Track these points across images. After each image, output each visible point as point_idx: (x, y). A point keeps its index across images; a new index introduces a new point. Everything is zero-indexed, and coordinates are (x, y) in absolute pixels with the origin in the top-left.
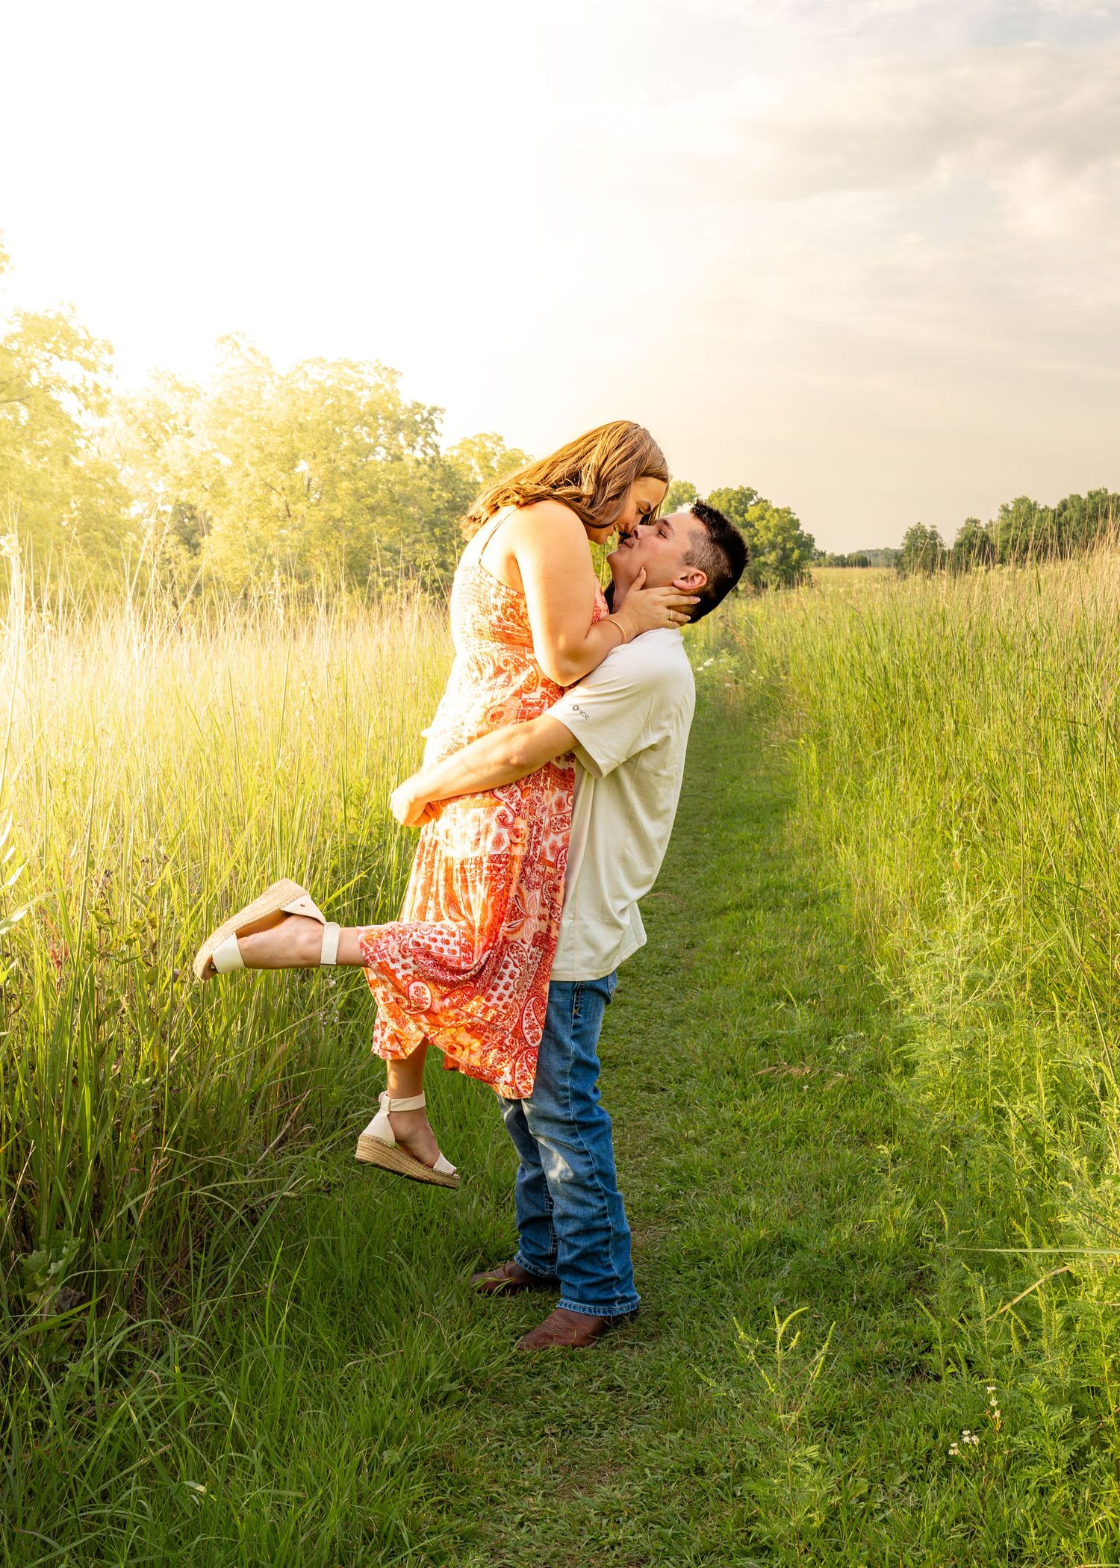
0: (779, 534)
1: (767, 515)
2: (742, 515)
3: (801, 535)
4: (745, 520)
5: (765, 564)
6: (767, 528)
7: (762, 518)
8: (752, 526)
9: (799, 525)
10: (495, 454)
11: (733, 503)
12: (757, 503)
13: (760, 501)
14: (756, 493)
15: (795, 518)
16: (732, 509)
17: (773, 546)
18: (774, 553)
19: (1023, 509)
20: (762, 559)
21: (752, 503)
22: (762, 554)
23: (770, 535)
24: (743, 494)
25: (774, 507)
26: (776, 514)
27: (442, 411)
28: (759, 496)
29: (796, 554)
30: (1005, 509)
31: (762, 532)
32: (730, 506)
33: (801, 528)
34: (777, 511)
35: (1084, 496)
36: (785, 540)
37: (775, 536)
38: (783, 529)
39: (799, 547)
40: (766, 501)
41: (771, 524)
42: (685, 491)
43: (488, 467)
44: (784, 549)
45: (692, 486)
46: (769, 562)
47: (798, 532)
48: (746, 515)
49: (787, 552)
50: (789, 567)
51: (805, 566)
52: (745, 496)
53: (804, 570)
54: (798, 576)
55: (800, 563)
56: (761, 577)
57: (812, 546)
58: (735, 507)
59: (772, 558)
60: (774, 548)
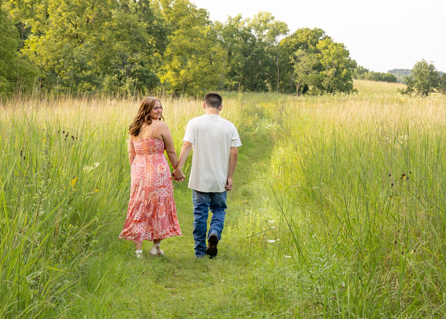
0: (336, 59)
1: (330, 47)
2: (315, 45)
3: (350, 60)
4: (316, 48)
5: (326, 76)
6: (329, 54)
7: (326, 48)
8: (320, 52)
9: (348, 54)
11: (310, 37)
12: (325, 38)
14: (324, 32)
15: (347, 49)
16: (309, 41)
18: (332, 70)
20: (324, 72)
21: (321, 38)
22: (324, 70)
23: (330, 59)
24: (316, 32)
25: (335, 42)
26: (335, 46)
28: (326, 34)
29: (345, 72)
31: (325, 57)
32: (308, 39)
33: (350, 56)
34: (336, 44)
36: (339, 63)
37: (334, 59)
38: (338, 56)
39: (347, 67)
40: (329, 38)
41: (331, 52)
42: (282, 27)
43: (168, 7)
44: (338, 68)
45: (286, 25)
46: (328, 75)
47: (348, 58)
48: (317, 45)
49: (340, 70)
50: (340, 79)
51: (351, 79)
52: (317, 34)
53: (349, 82)
54: (345, 85)
55: (348, 77)
56: (322, 83)
57: (355, 67)
58: (311, 40)
59: (330, 72)
60: (332, 67)
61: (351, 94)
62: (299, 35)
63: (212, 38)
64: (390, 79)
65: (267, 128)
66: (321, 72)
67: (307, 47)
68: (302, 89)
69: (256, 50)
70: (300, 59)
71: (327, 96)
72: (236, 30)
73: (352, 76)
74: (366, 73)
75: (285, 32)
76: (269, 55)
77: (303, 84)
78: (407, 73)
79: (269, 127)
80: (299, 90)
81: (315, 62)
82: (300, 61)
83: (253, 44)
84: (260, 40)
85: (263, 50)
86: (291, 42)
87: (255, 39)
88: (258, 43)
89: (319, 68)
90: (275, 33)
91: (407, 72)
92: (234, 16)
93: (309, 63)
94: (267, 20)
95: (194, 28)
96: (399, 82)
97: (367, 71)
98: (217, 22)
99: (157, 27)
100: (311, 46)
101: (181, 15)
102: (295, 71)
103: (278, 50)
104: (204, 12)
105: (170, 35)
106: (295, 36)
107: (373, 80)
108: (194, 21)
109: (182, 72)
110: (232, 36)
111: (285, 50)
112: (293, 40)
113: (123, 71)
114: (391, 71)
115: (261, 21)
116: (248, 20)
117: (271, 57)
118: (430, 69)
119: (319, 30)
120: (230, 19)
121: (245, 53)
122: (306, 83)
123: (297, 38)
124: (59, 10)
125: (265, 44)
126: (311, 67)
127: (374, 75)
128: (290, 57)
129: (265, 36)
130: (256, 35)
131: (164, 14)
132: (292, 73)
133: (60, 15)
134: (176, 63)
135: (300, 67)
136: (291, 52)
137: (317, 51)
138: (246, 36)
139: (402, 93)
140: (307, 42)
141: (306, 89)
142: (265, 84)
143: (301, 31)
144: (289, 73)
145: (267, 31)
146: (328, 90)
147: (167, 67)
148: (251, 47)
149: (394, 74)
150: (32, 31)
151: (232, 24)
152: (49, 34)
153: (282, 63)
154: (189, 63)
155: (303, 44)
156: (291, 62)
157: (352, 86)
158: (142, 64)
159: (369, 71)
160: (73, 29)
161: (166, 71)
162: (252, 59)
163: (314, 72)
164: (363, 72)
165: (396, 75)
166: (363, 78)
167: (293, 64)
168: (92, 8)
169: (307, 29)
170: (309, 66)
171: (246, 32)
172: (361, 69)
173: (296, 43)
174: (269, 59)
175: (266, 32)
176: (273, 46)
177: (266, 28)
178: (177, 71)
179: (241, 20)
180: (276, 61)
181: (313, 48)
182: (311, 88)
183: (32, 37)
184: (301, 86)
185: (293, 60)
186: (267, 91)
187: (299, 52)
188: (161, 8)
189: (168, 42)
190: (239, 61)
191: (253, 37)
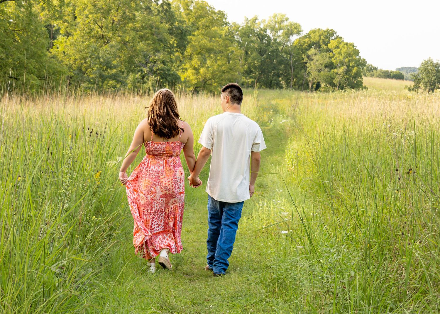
1: (341, 46)
2: (327, 45)
3: (360, 59)
4: (328, 48)
5: (337, 73)
6: (340, 53)
8: (332, 52)
9: (359, 53)
10: (193, 2)
11: (322, 37)
12: (336, 38)
14: (336, 33)
15: (357, 49)
16: (321, 41)
18: (342, 68)
20: (335, 70)
21: (333, 38)
22: (336, 68)
23: (341, 58)
24: (328, 32)
25: (345, 42)
26: (345, 46)
28: (337, 34)
29: (355, 70)
31: (337, 56)
32: (320, 39)
33: (360, 55)
34: (347, 44)
36: (349, 61)
37: (345, 58)
38: (349, 55)
39: (357, 66)
40: (341, 38)
41: (342, 51)
42: (295, 28)
43: (188, 10)
44: (348, 66)
45: (299, 26)
46: (339, 73)
47: (358, 57)
48: (329, 44)
49: (350, 68)
50: (350, 77)
51: (361, 77)
52: (329, 34)
53: (359, 79)
54: (355, 82)
55: (358, 75)
56: (334, 81)
57: (365, 66)
58: (323, 39)
59: (341, 70)
60: (343, 65)
61: (361, 91)
62: (312, 35)
63: (230, 38)
64: (399, 76)
65: (281, 123)
66: (333, 70)
67: (319, 47)
68: (315, 86)
69: (271, 49)
70: (313, 58)
71: (338, 93)
72: (252, 31)
73: (362, 74)
74: (375, 71)
75: (298, 33)
76: (283, 54)
77: (315, 81)
78: (414, 71)
79: (283, 123)
80: (312, 87)
81: (327, 60)
82: (312, 60)
83: (269, 44)
84: (275, 40)
85: (277, 49)
86: (304, 42)
87: (271, 39)
88: (273, 43)
89: (330, 66)
90: (289, 33)
91: (414, 69)
92: (250, 18)
93: (322, 62)
94: (282, 21)
95: (213, 29)
96: (406, 80)
97: (376, 69)
98: (234, 24)
99: (178, 28)
100: (324, 45)
101: (201, 17)
102: (308, 69)
103: (292, 50)
104: (222, 14)
105: (190, 35)
106: (308, 36)
107: (382, 77)
108: (213, 22)
109: (202, 70)
110: (249, 37)
111: (298, 49)
112: (307, 40)
113: (146, 70)
114: (399, 69)
115: (276, 22)
116: (264, 21)
117: (285, 56)
118: (435, 67)
119: (331, 30)
120: (247, 20)
121: (261, 52)
122: (319, 81)
123: (310, 38)
124: (86, 12)
125: (279, 44)
126: (323, 66)
127: (382, 73)
128: (303, 56)
129: (280, 36)
130: (271, 36)
131: (184, 16)
132: (305, 71)
133: (87, 17)
134: (195, 61)
135: (313, 66)
136: (304, 51)
137: (329, 50)
138: (261, 36)
139: (410, 90)
140: (319, 42)
141: (318, 86)
142: (280, 81)
143: (314, 32)
144: (303, 71)
145: (282, 31)
146: (339, 87)
147: (188, 65)
148: (267, 46)
149: (401, 72)
150: (61, 32)
151: (249, 25)
152: (77, 35)
153: (296, 61)
154: (208, 62)
155: (315, 44)
156: (304, 61)
157: (362, 83)
158: (164, 63)
159: (379, 69)
160: (99, 30)
161: (186, 69)
162: (267, 58)
163: (326, 70)
164: (372, 70)
165: (404, 73)
166: (372, 76)
167: (306, 63)
168: (117, 11)
169: (319, 30)
170: (321, 64)
171: (262, 32)
172: (370, 67)
173: (309, 42)
174: (283, 57)
175: (280, 33)
176: (287, 46)
177: (280, 29)
179: (257, 21)
180: (290, 59)
181: (325, 47)
182: (323, 85)
183: (60, 38)
184: (314, 84)
185: (306, 59)
186: (281, 88)
187: (312, 52)
188: (182, 10)
189: (189, 42)
190: (255, 60)
191: (269, 37)
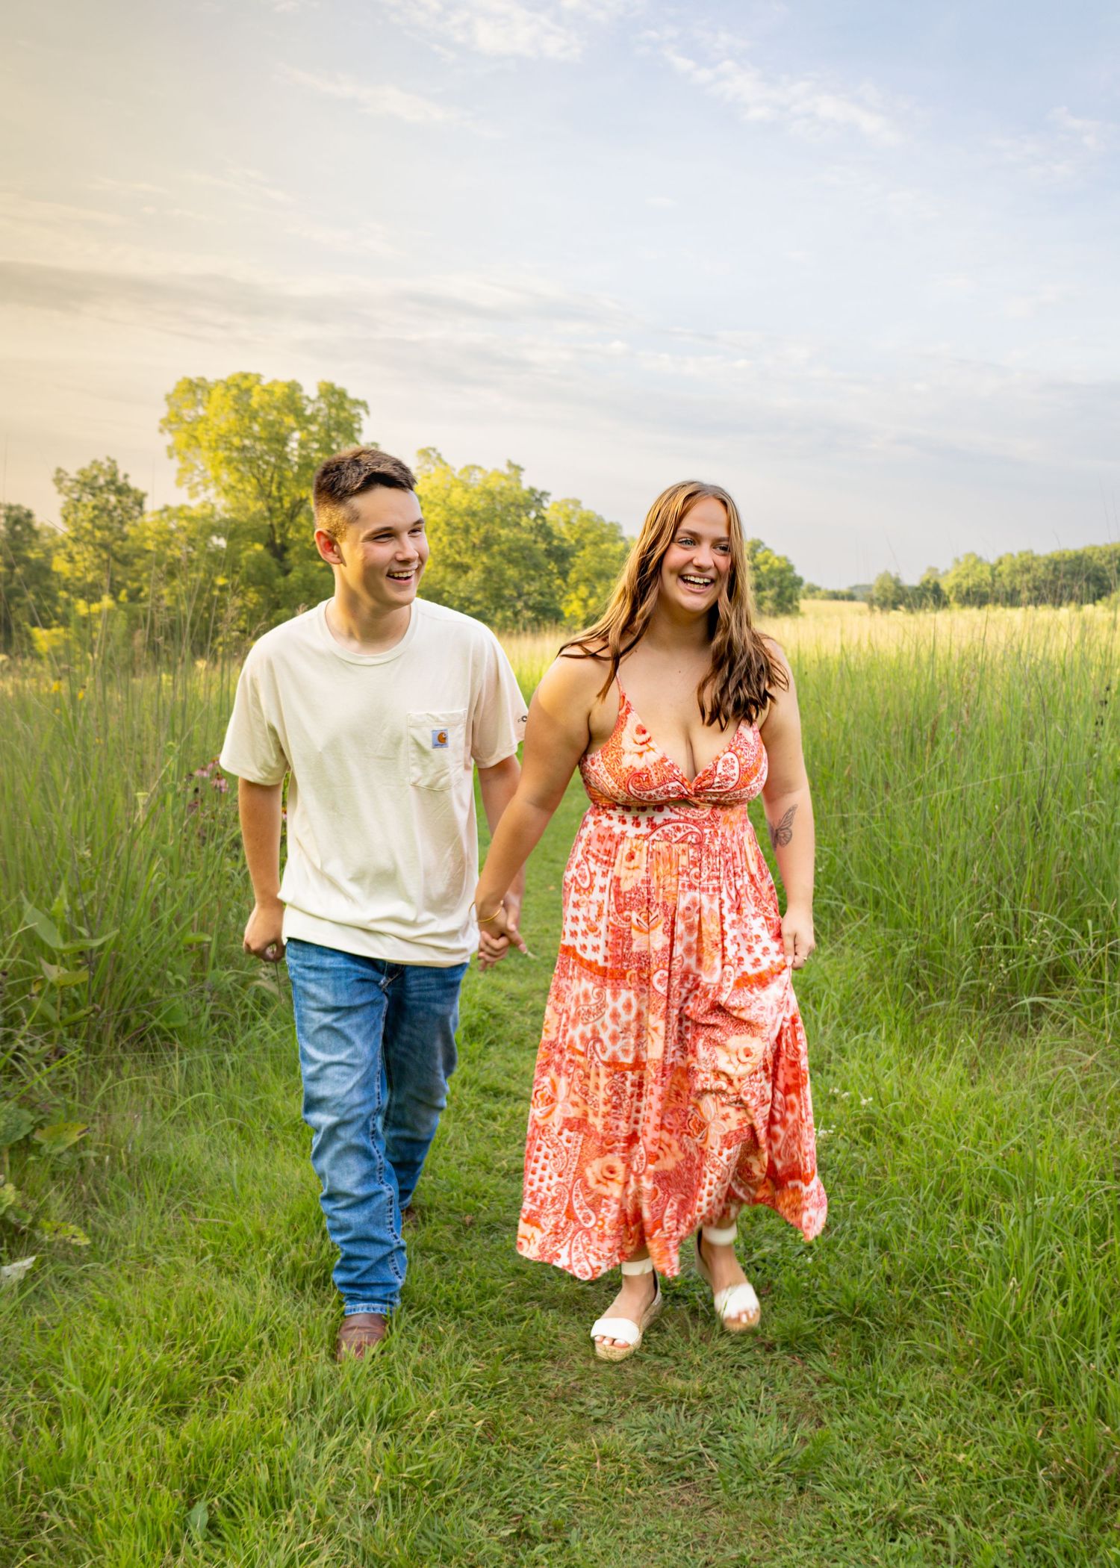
13: (767, 549)
17: (772, 584)
19: (972, 561)
27: (549, 494)
30: (957, 561)
35: (1016, 554)
178: (584, 601)
